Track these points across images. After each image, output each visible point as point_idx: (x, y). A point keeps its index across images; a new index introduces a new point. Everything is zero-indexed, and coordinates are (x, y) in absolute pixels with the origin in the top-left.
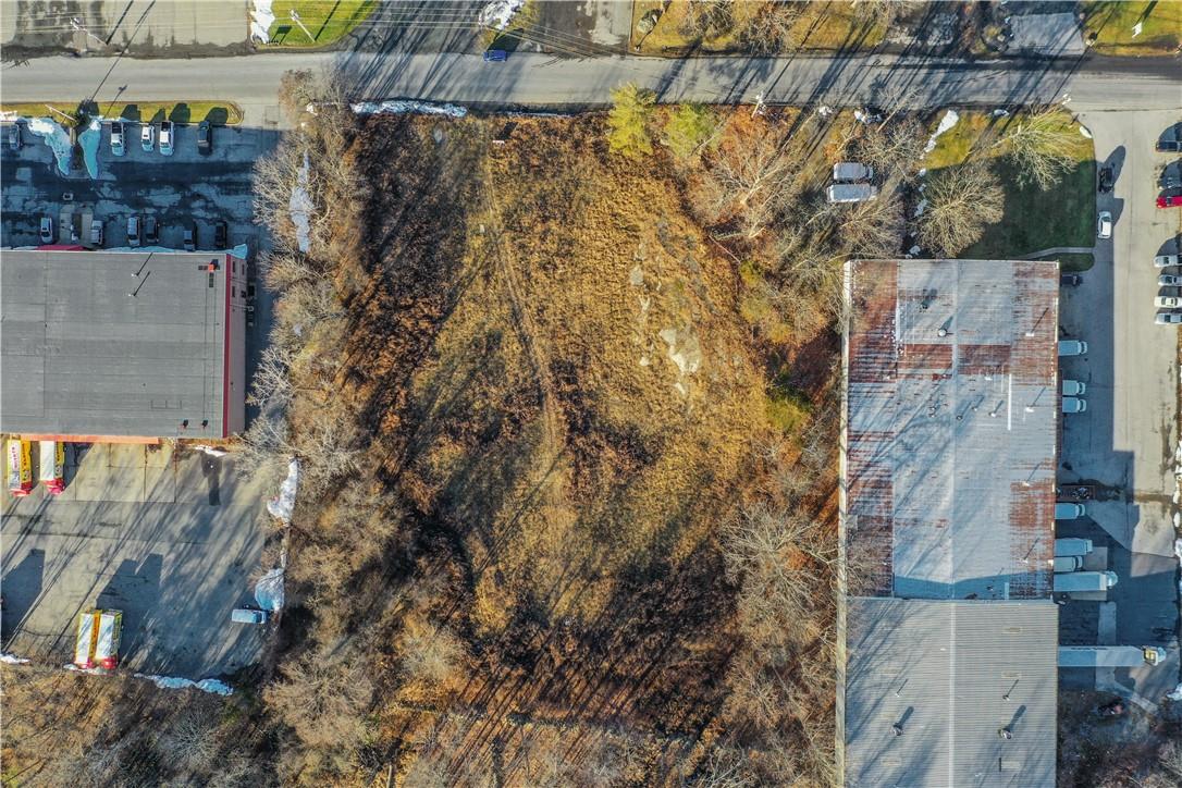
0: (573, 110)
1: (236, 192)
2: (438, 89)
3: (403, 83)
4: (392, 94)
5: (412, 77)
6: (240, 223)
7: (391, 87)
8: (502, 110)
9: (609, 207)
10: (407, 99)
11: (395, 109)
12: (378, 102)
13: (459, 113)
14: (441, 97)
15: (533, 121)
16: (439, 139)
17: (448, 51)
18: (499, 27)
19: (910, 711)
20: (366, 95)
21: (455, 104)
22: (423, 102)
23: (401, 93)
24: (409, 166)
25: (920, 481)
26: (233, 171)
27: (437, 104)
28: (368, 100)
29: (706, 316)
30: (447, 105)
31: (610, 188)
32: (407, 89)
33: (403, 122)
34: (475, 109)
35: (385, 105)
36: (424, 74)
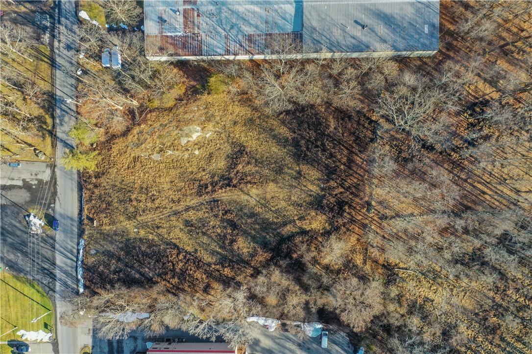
0: (80, 188)
1: (122, 348)
2: (72, 253)
3: (69, 269)
4: (74, 274)
5: (66, 265)
6: (137, 346)
7: (72, 275)
8: (81, 222)
9: (124, 171)
10: (77, 267)
11: (81, 272)
12: (78, 281)
13: (82, 242)
14: (75, 251)
15: (86, 207)
16: (95, 252)
17: (54, 248)
18: (43, 224)
19: (356, 22)
20: (75, 286)
21: (78, 244)
22: (78, 259)
23: (74, 270)
24: (107, 266)
25: (247, 21)
26: (112, 349)
27: (78, 253)
28: (78, 286)
29: (174, 123)
30: (79, 248)
31: (116, 170)
32: (72, 267)
33: (87, 269)
34: (81, 235)
35: (79, 277)
36: (64, 259)
